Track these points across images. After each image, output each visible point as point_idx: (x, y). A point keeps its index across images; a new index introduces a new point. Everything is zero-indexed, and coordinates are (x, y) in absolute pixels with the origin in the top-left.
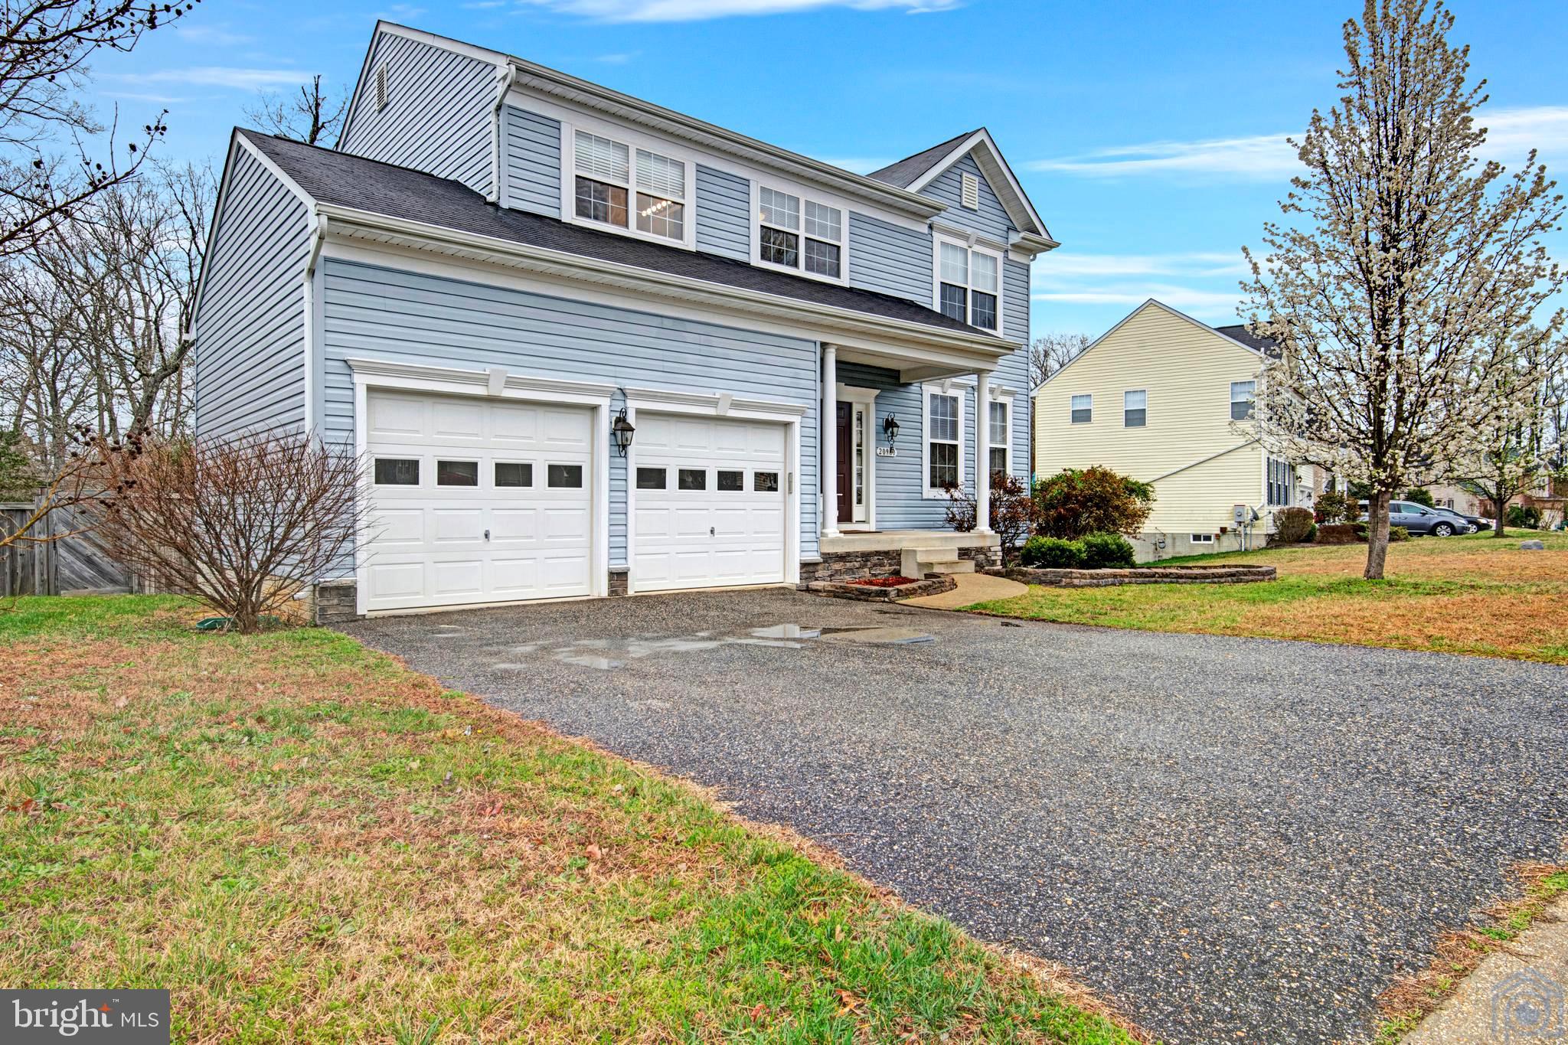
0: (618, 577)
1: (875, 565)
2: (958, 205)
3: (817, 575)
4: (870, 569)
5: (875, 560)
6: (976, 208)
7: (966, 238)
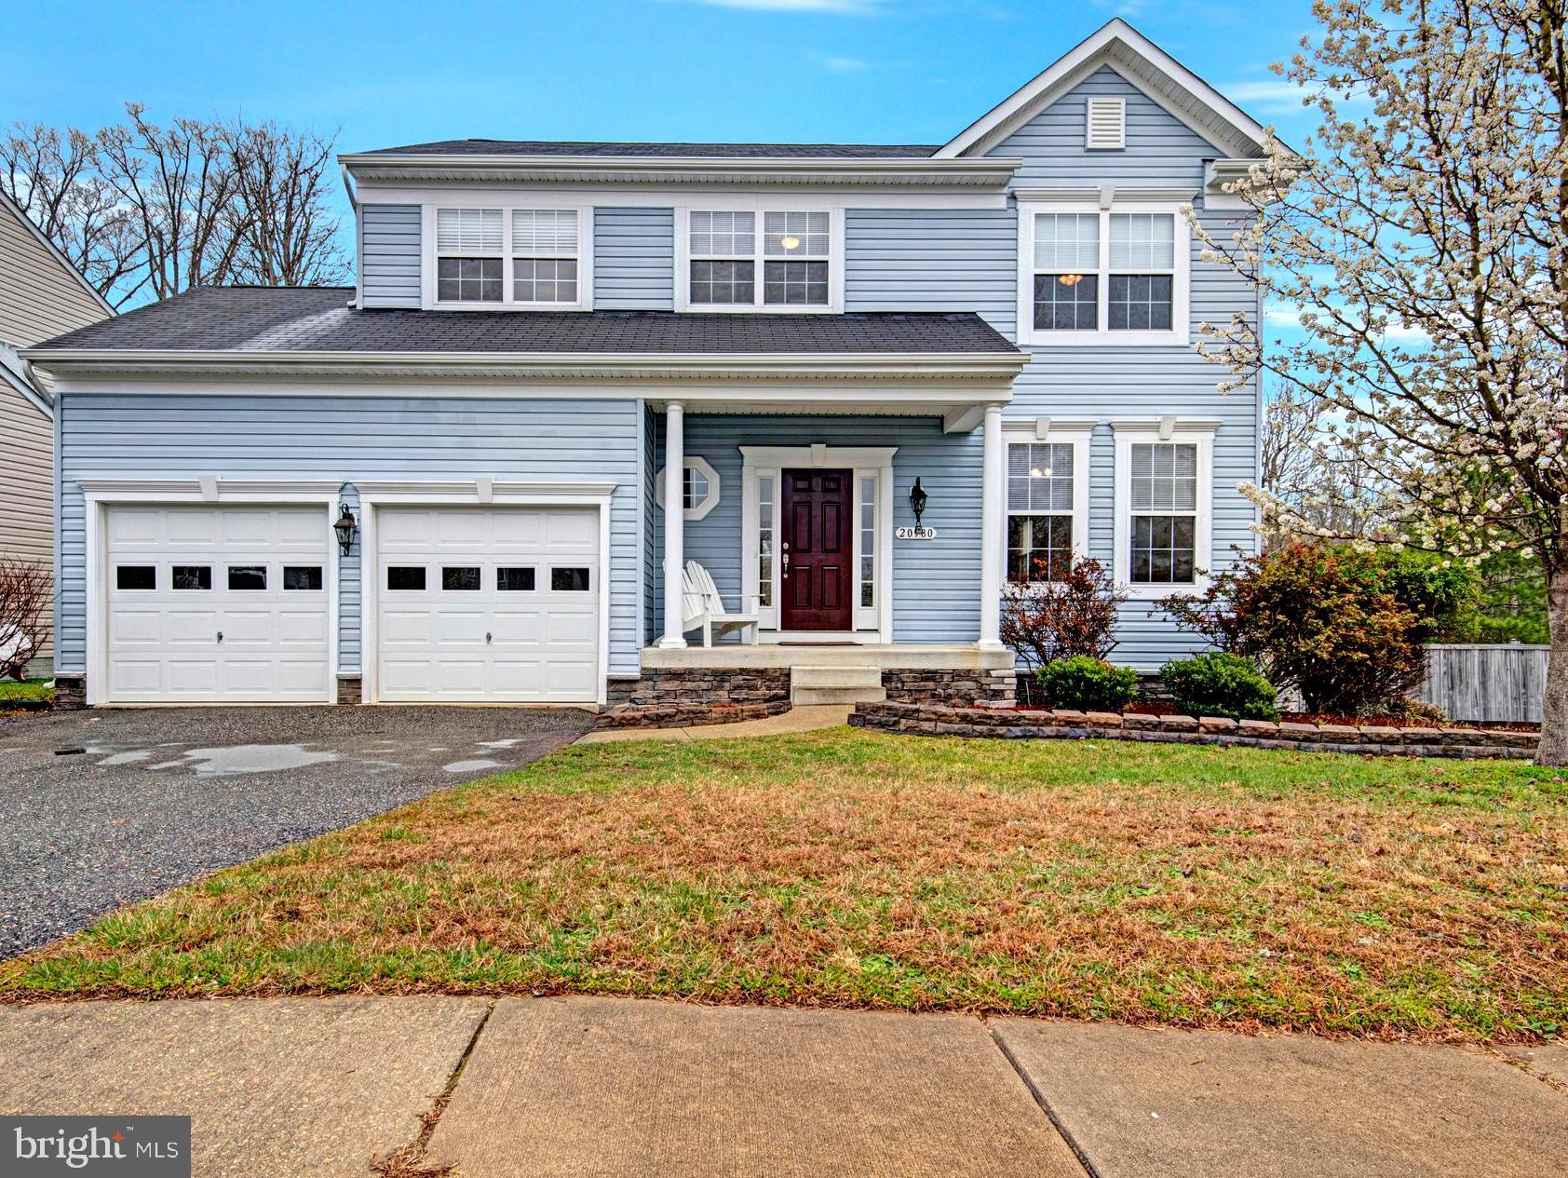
0: (351, 685)
1: (736, 688)
2: (1080, 151)
3: (633, 695)
4: (730, 692)
5: (739, 680)
6: (1122, 145)
7: (1095, 197)
